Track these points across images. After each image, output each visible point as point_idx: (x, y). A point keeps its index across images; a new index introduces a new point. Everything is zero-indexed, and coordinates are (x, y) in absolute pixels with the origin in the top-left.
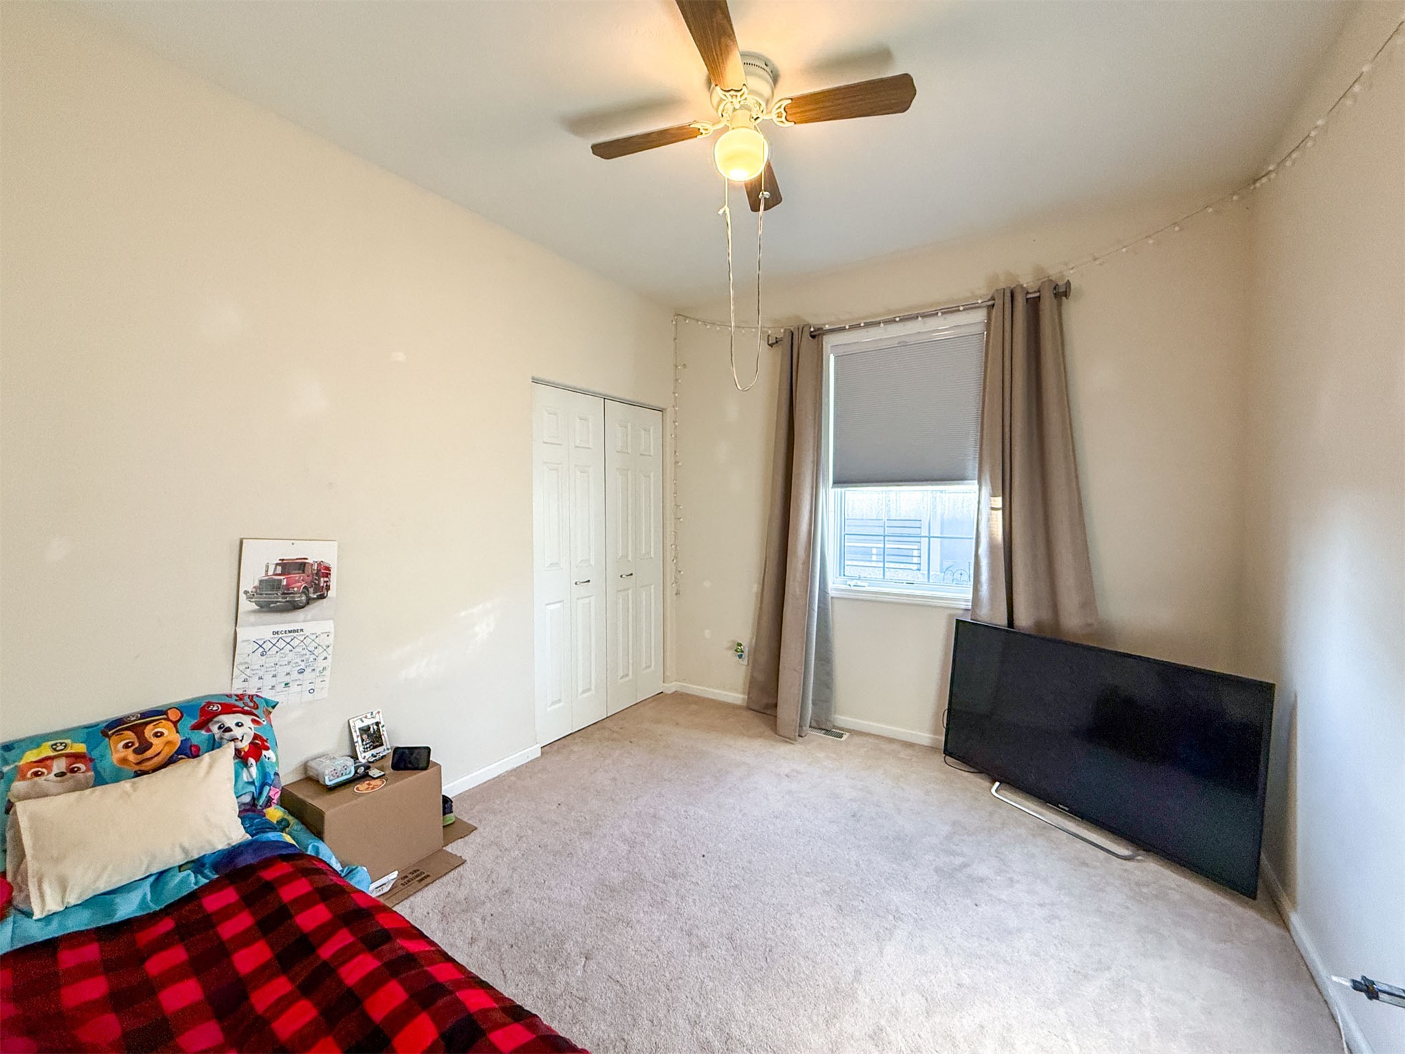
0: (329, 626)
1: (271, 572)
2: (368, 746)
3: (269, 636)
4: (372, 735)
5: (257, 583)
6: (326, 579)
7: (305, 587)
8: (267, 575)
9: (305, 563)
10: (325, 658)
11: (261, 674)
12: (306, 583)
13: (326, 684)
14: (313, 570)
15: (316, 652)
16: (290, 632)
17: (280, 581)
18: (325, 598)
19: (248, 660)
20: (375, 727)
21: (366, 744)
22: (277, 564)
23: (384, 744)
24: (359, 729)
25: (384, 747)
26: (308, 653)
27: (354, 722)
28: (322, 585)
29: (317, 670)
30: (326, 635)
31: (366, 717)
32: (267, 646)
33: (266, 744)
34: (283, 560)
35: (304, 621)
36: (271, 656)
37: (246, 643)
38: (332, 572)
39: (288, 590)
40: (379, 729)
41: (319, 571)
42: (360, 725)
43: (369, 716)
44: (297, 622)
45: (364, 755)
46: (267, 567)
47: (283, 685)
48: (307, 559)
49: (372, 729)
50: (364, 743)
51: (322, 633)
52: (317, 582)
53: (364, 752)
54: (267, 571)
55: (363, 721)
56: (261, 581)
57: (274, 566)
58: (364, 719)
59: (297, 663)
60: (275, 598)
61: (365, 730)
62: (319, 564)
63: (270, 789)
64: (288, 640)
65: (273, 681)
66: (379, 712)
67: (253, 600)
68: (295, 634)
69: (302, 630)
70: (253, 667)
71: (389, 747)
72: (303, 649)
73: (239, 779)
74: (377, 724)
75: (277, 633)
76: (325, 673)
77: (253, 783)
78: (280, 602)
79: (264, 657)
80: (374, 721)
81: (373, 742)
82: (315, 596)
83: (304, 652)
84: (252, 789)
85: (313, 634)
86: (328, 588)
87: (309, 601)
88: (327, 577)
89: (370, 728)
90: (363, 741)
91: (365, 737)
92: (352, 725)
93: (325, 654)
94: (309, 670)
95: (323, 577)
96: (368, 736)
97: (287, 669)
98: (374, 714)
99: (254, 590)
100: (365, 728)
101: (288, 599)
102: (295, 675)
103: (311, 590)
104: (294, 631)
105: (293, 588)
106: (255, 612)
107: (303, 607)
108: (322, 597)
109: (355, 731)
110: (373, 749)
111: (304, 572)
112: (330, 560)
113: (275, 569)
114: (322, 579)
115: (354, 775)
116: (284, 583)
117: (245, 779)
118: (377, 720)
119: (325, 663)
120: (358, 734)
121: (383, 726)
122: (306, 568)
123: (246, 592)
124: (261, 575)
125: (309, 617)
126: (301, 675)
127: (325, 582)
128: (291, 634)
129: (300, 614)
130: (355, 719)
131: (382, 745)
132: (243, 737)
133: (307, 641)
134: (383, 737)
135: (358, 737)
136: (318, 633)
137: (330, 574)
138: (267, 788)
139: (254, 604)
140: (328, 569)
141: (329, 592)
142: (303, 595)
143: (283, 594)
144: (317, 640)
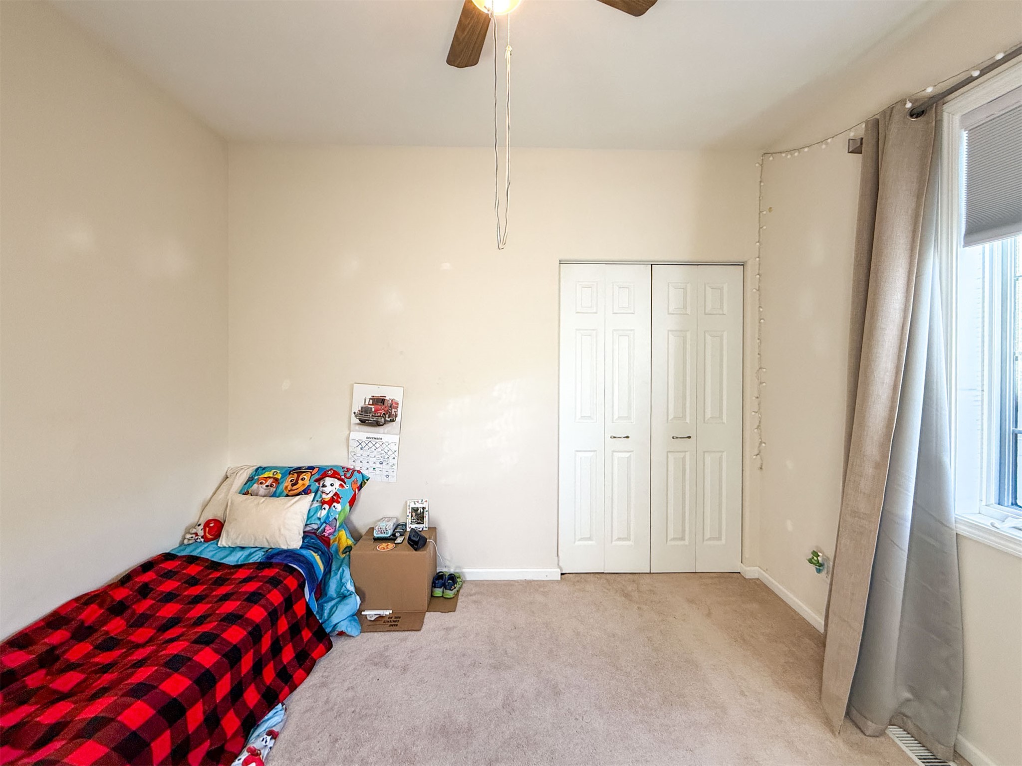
0: (396, 438)
1: (367, 403)
2: (414, 521)
3: (364, 439)
4: (418, 514)
5: (360, 409)
6: (396, 410)
7: (384, 414)
8: (365, 405)
9: (384, 400)
10: (394, 458)
11: (361, 459)
12: (385, 411)
13: (395, 474)
14: (388, 404)
15: (389, 453)
16: (375, 439)
17: (371, 408)
18: (394, 421)
19: (355, 450)
20: (422, 510)
21: (413, 519)
22: (370, 399)
23: (425, 523)
24: (412, 508)
25: (424, 525)
26: (384, 453)
27: (410, 502)
28: (393, 413)
29: (390, 464)
30: (394, 444)
31: (418, 502)
32: (363, 444)
33: (339, 499)
34: (373, 396)
35: (384, 433)
36: (366, 451)
37: (353, 441)
38: (399, 406)
39: (375, 414)
40: (423, 512)
41: (392, 404)
42: (413, 505)
43: (420, 501)
44: (379, 433)
45: (410, 525)
46: (365, 400)
47: (372, 469)
48: (385, 397)
49: (419, 511)
50: (412, 518)
51: (392, 443)
52: (390, 411)
53: (411, 524)
54: (365, 402)
55: (415, 504)
56: (362, 408)
57: (369, 400)
58: (416, 503)
59: (379, 458)
60: (368, 418)
61: (415, 510)
62: (392, 401)
63: (326, 526)
64: (374, 443)
65: (367, 465)
66: (426, 501)
67: (358, 417)
68: (377, 441)
69: (381, 439)
70: (357, 455)
71: (427, 526)
72: (382, 450)
73: (316, 514)
74: (424, 508)
75: (369, 438)
76: (394, 467)
77: (319, 519)
78: (371, 420)
79: (362, 451)
80: (422, 506)
81: (418, 520)
82: (389, 420)
83: (382, 452)
84: (318, 522)
85: (387, 442)
86: (396, 416)
87: (386, 422)
88: (396, 409)
89: (418, 509)
90: (412, 516)
91: (414, 514)
92: (408, 504)
93: (393, 456)
94: (385, 463)
95: (394, 408)
96: (416, 514)
97: (374, 460)
98: (423, 501)
99: (359, 412)
100: (415, 509)
101: (375, 419)
102: (378, 465)
103: (387, 416)
104: (377, 439)
105: (378, 413)
106: (358, 424)
107: (383, 425)
108: (393, 421)
109: (409, 509)
110: (417, 524)
111: (383, 405)
112: (398, 398)
113: (369, 401)
114: (393, 410)
115: (390, 536)
116: (373, 410)
117: (318, 516)
118: (424, 506)
119: (395, 461)
120: (410, 511)
121: (427, 511)
122: (385, 403)
123: (354, 413)
124: (362, 404)
125: (386, 431)
126: (381, 465)
127: (395, 412)
128: (376, 440)
129: (380, 429)
130: (411, 501)
131: (423, 523)
132: (330, 492)
133: (384, 446)
134: (425, 518)
135: (410, 513)
136: (390, 442)
137: (398, 407)
138: (325, 525)
139: (358, 420)
140: (397, 404)
141: (397, 418)
142: (383, 418)
143: (372, 416)
144: (389, 446)
